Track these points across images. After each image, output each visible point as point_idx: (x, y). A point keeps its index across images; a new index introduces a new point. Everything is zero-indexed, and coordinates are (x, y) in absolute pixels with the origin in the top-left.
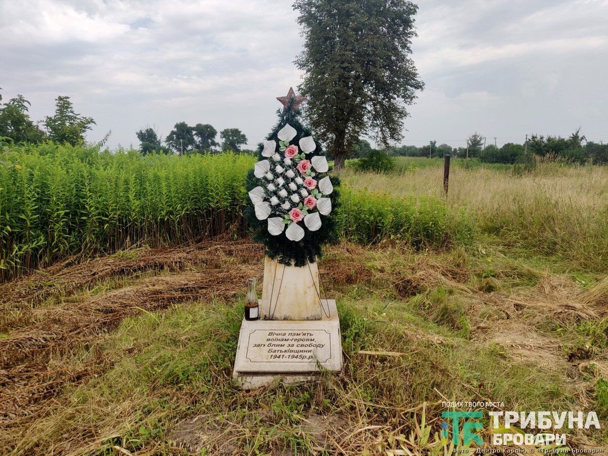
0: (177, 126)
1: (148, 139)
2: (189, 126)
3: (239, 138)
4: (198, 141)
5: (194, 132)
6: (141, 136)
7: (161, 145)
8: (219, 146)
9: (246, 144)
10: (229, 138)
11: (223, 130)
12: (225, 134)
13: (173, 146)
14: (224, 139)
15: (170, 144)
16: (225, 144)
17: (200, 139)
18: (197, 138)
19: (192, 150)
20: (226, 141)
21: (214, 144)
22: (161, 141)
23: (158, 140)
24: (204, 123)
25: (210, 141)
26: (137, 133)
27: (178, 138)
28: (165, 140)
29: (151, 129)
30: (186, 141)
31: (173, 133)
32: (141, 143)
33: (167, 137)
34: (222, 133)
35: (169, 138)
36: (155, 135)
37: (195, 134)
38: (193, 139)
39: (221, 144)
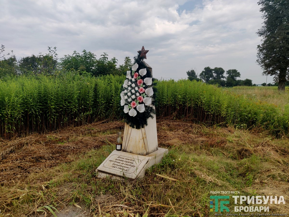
0: (205, 69)
1: (192, 75)
2: (211, 68)
3: (236, 74)
4: (215, 76)
5: (213, 71)
6: (189, 73)
7: (197, 77)
8: (225, 78)
9: (240, 77)
10: (231, 74)
11: (228, 70)
12: (229, 72)
13: (203, 78)
14: (228, 75)
15: (201, 77)
16: (228, 77)
17: (216, 75)
18: (214, 74)
19: (211, 80)
20: (229, 76)
21: (223, 77)
22: (197, 76)
23: (196, 75)
24: (218, 67)
25: (221, 75)
26: (187, 72)
27: (205, 74)
28: (199, 75)
29: (193, 70)
30: (209, 76)
31: (203, 72)
32: (188, 76)
33: (200, 74)
34: (227, 72)
35: (201, 74)
36: (195, 73)
37: (214, 72)
38: (213, 75)
39: (226, 77)
